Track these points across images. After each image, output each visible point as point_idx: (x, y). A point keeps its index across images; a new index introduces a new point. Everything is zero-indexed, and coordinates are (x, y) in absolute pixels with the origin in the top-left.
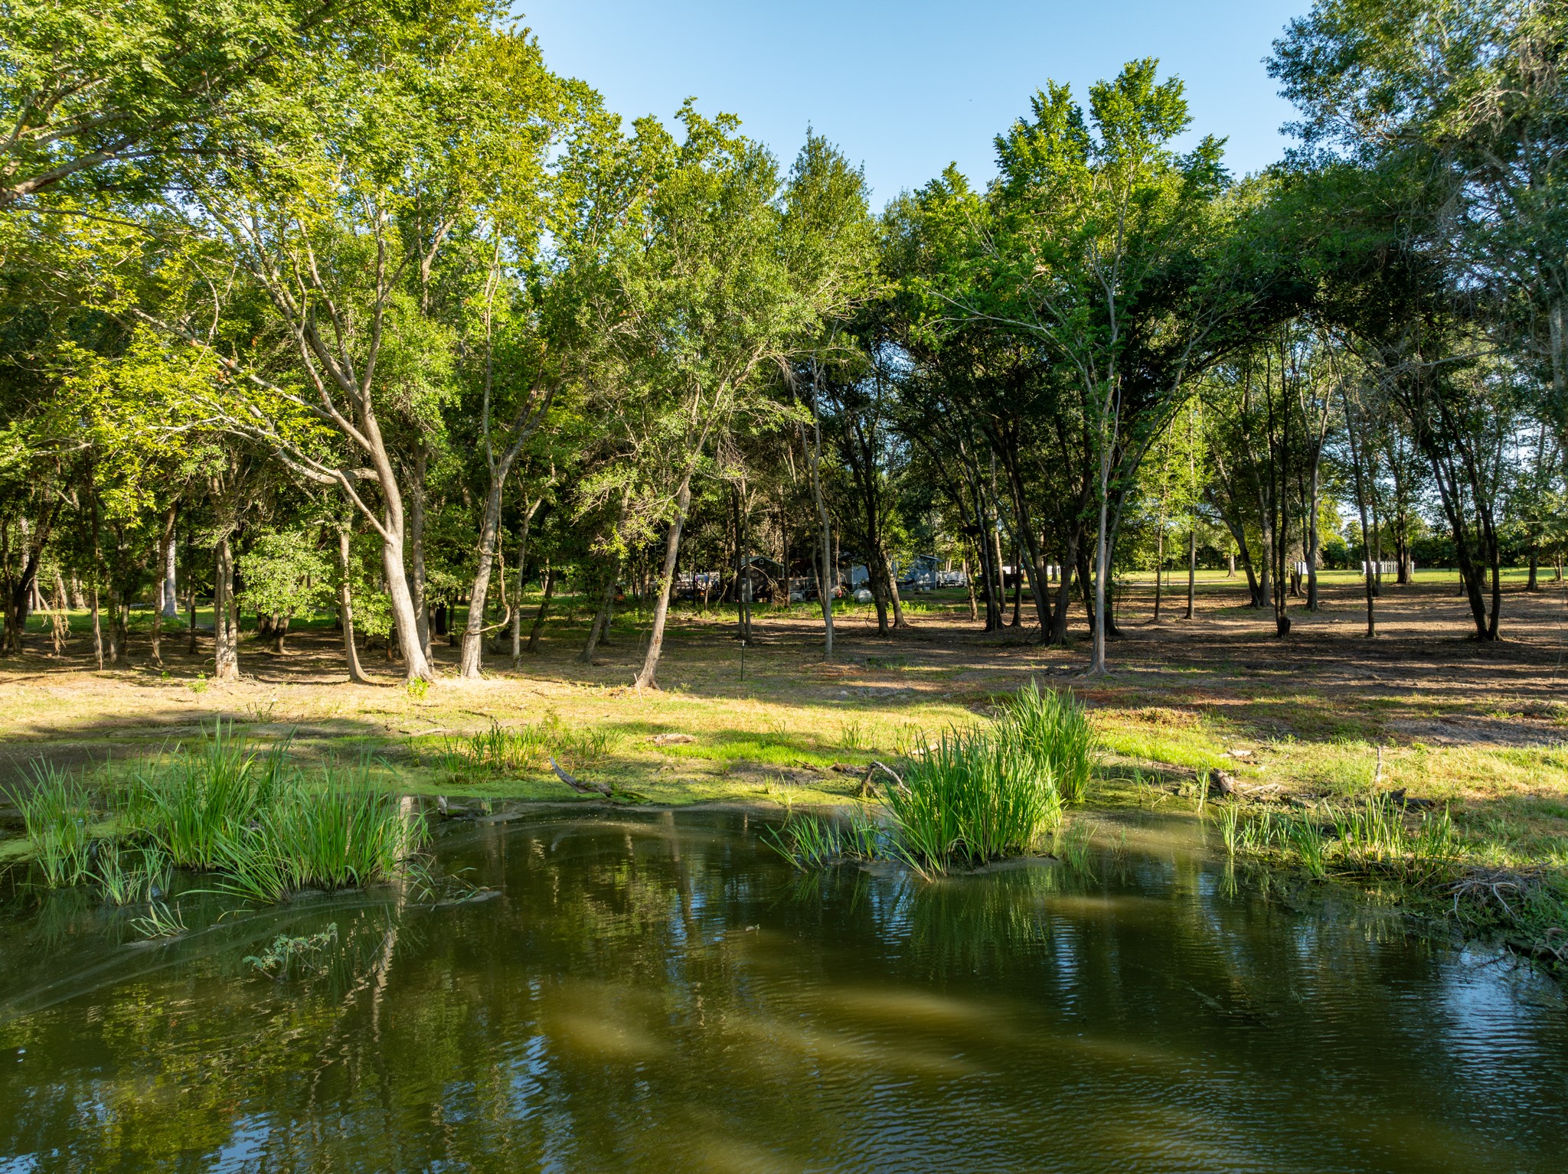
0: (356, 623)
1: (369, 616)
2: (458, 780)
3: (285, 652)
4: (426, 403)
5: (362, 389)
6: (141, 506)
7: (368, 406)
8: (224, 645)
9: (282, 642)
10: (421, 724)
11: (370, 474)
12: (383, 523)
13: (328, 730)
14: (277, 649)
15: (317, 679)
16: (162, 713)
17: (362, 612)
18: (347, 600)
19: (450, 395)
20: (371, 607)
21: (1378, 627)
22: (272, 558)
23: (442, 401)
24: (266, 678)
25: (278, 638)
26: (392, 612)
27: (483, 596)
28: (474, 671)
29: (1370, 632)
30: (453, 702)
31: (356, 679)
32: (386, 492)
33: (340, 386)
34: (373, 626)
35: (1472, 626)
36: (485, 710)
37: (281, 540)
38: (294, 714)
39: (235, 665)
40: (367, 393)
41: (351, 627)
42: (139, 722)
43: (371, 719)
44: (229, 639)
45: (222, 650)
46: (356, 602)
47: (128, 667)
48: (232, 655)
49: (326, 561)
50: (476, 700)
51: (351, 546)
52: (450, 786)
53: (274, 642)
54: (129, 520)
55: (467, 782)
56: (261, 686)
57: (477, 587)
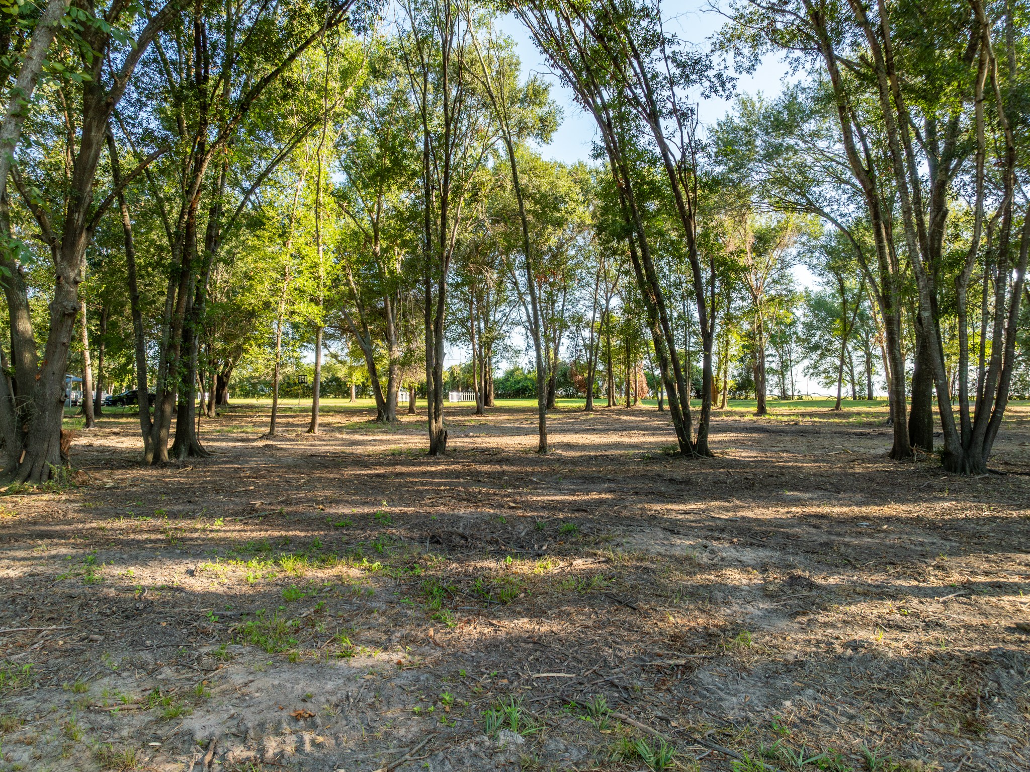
21: (552, 439)
29: (543, 447)
35: (673, 439)
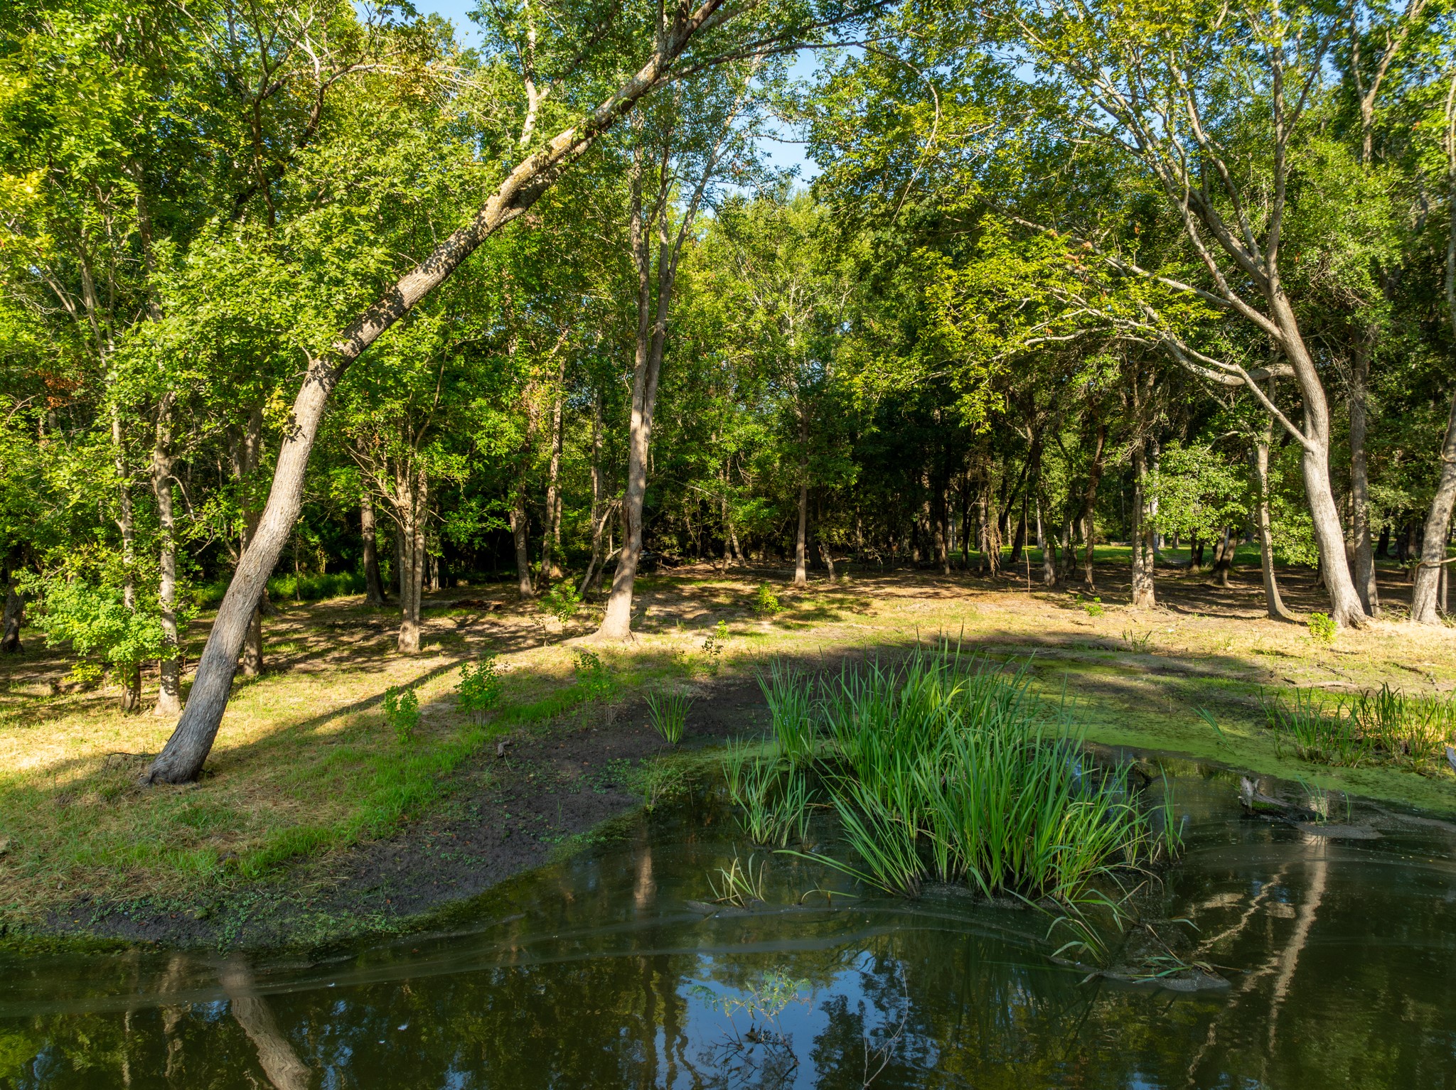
0: (1275, 549)
1: (1292, 541)
2: (1314, 756)
3: (1230, 586)
4: (1351, 267)
5: (1266, 264)
6: (988, 410)
7: (1276, 283)
8: (1140, 571)
9: (1225, 575)
10: (1320, 673)
11: (1286, 369)
12: (1303, 431)
13: (1201, 668)
14: (1221, 581)
15: (1239, 613)
16: (1049, 634)
17: (1283, 537)
18: (1265, 522)
19: (1386, 251)
20: (1294, 531)
22: (1174, 474)
23: (1374, 261)
24: (1186, 608)
25: (1222, 571)
26: (1316, 539)
27: (1446, 517)
28: (1430, 613)
30: (1380, 650)
31: (1274, 615)
32: (1304, 388)
33: (1242, 268)
34: (1295, 554)
36: (1420, 667)
37: (1186, 455)
38: (1179, 647)
39: (1150, 592)
40: (1273, 266)
41: (1270, 554)
42: (1025, 641)
43: (1260, 660)
44: (1145, 565)
45: (1138, 576)
46: (1275, 524)
47: (1064, 590)
48: (1148, 581)
49: (1240, 475)
50: (1417, 651)
51: (1271, 458)
52: (1294, 762)
53: (1217, 574)
54: (978, 425)
55: (1325, 761)
56: (1173, 615)
57: (1437, 505)
